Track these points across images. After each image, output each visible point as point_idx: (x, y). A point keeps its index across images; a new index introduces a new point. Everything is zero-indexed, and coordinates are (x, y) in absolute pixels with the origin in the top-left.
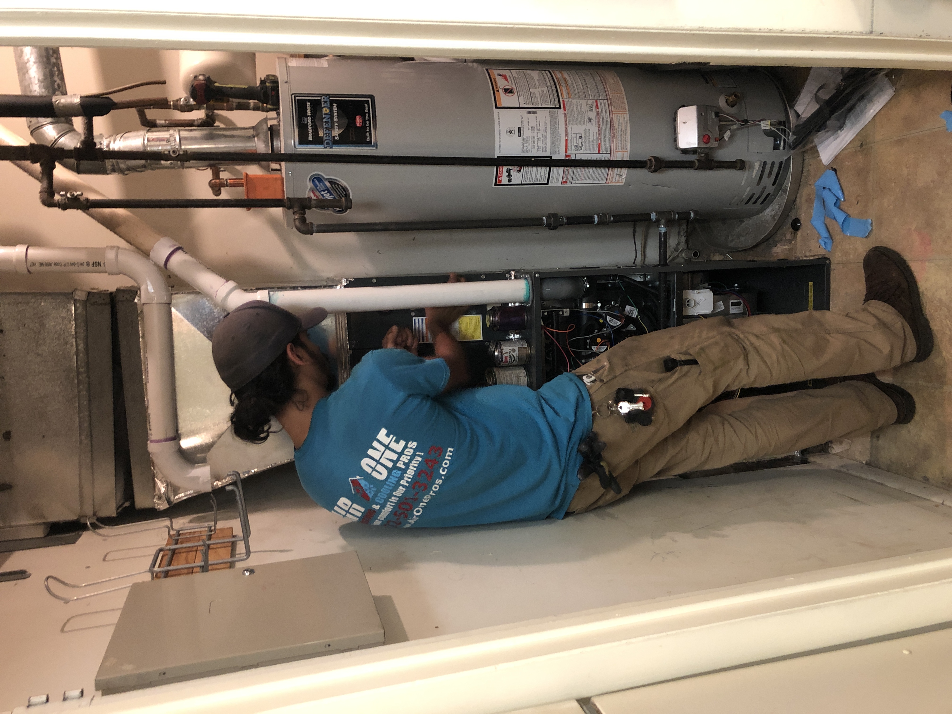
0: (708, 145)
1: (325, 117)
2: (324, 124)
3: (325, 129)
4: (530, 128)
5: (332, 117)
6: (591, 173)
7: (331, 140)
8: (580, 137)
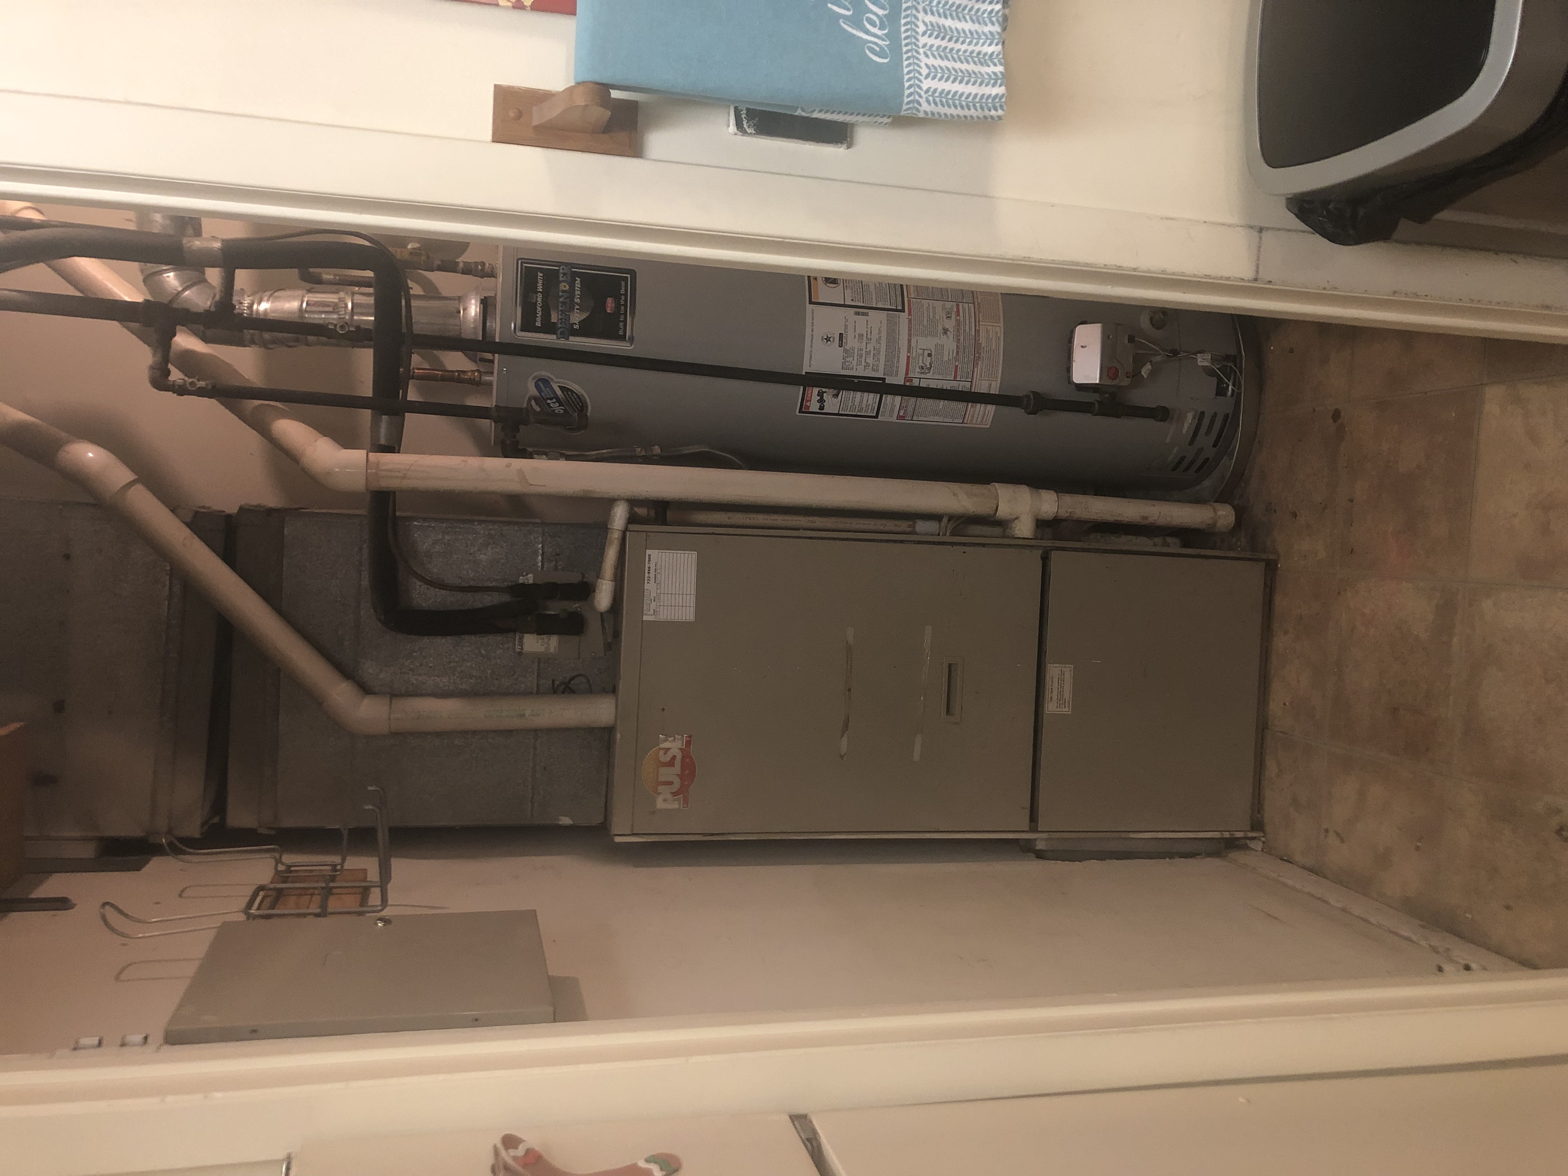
0: (1115, 382)
1: (562, 296)
2: (560, 304)
3: (560, 313)
4: (857, 336)
5: (572, 297)
6: (941, 407)
7: (567, 329)
8: (928, 354)
